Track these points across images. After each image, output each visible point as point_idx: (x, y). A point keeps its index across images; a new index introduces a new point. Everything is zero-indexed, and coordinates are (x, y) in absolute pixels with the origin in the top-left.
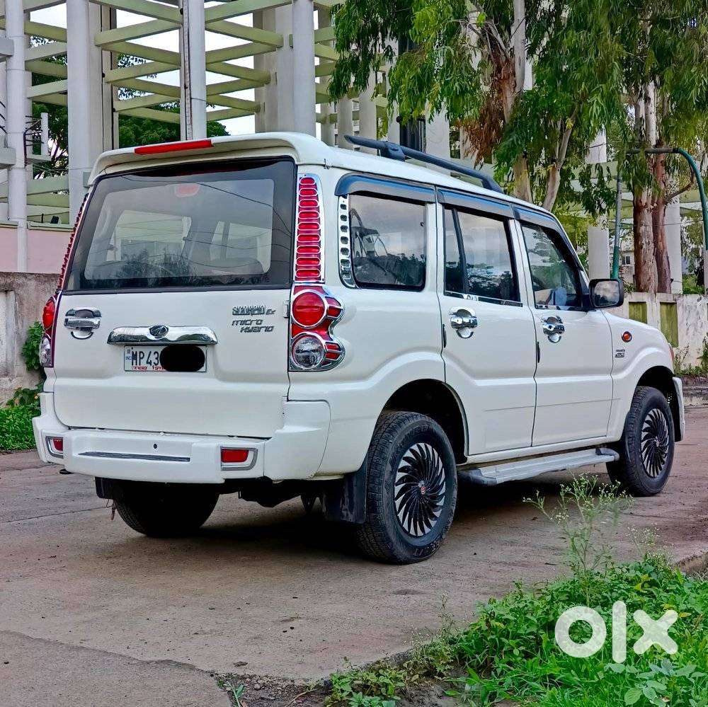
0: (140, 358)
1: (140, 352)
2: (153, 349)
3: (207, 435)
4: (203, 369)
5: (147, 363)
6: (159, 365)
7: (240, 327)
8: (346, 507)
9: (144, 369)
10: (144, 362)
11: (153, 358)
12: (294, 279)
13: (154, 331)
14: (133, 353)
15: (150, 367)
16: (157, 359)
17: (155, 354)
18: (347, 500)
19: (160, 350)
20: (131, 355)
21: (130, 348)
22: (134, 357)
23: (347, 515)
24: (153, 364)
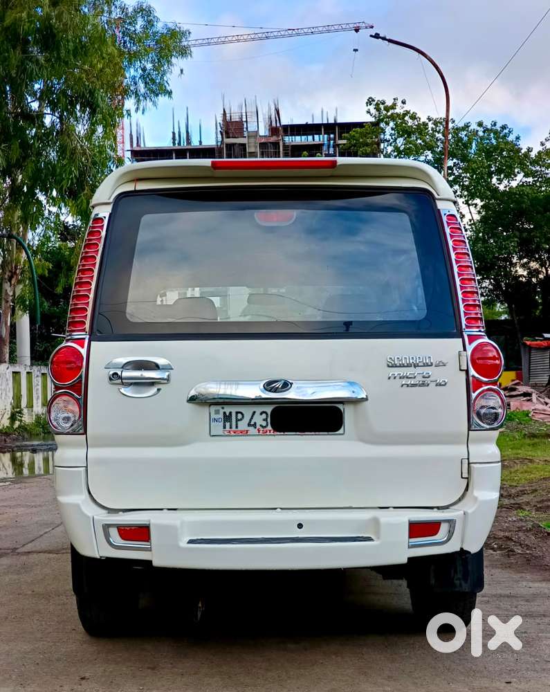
0: (237, 420)
1: (237, 413)
2: (259, 409)
3: (351, 508)
4: (341, 431)
5: (249, 425)
6: (269, 427)
7: (399, 382)
8: (459, 576)
9: (245, 433)
10: (243, 425)
11: (259, 420)
12: (464, 327)
13: (269, 386)
14: (225, 413)
15: (252, 430)
16: (265, 420)
17: (261, 414)
18: (459, 568)
19: (269, 409)
20: (221, 416)
21: (219, 407)
22: (227, 418)
23: (461, 585)
24: (258, 426)
